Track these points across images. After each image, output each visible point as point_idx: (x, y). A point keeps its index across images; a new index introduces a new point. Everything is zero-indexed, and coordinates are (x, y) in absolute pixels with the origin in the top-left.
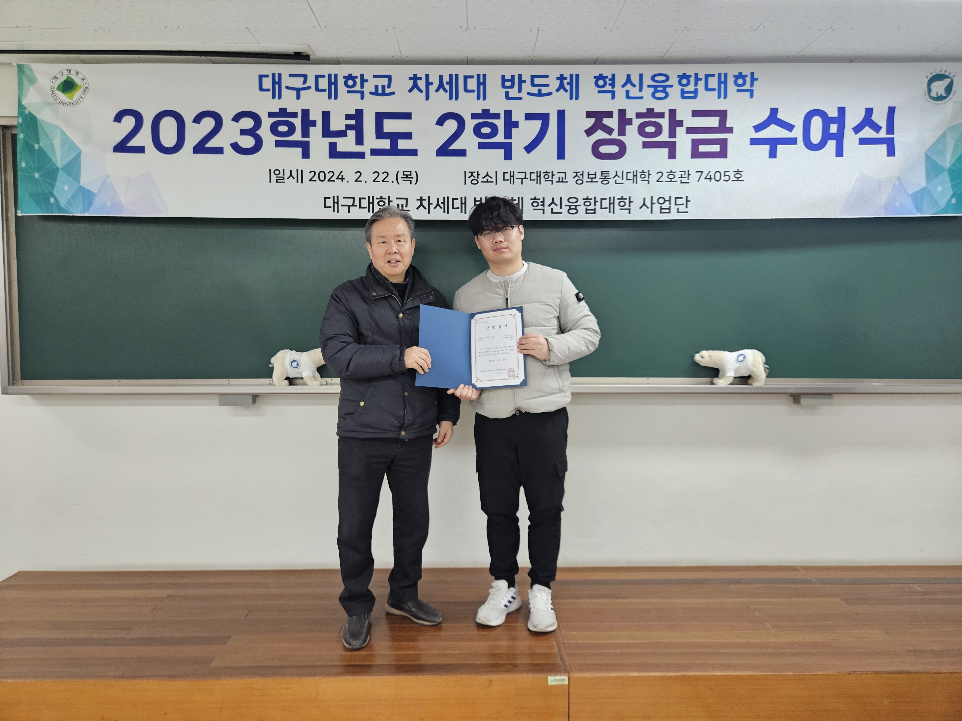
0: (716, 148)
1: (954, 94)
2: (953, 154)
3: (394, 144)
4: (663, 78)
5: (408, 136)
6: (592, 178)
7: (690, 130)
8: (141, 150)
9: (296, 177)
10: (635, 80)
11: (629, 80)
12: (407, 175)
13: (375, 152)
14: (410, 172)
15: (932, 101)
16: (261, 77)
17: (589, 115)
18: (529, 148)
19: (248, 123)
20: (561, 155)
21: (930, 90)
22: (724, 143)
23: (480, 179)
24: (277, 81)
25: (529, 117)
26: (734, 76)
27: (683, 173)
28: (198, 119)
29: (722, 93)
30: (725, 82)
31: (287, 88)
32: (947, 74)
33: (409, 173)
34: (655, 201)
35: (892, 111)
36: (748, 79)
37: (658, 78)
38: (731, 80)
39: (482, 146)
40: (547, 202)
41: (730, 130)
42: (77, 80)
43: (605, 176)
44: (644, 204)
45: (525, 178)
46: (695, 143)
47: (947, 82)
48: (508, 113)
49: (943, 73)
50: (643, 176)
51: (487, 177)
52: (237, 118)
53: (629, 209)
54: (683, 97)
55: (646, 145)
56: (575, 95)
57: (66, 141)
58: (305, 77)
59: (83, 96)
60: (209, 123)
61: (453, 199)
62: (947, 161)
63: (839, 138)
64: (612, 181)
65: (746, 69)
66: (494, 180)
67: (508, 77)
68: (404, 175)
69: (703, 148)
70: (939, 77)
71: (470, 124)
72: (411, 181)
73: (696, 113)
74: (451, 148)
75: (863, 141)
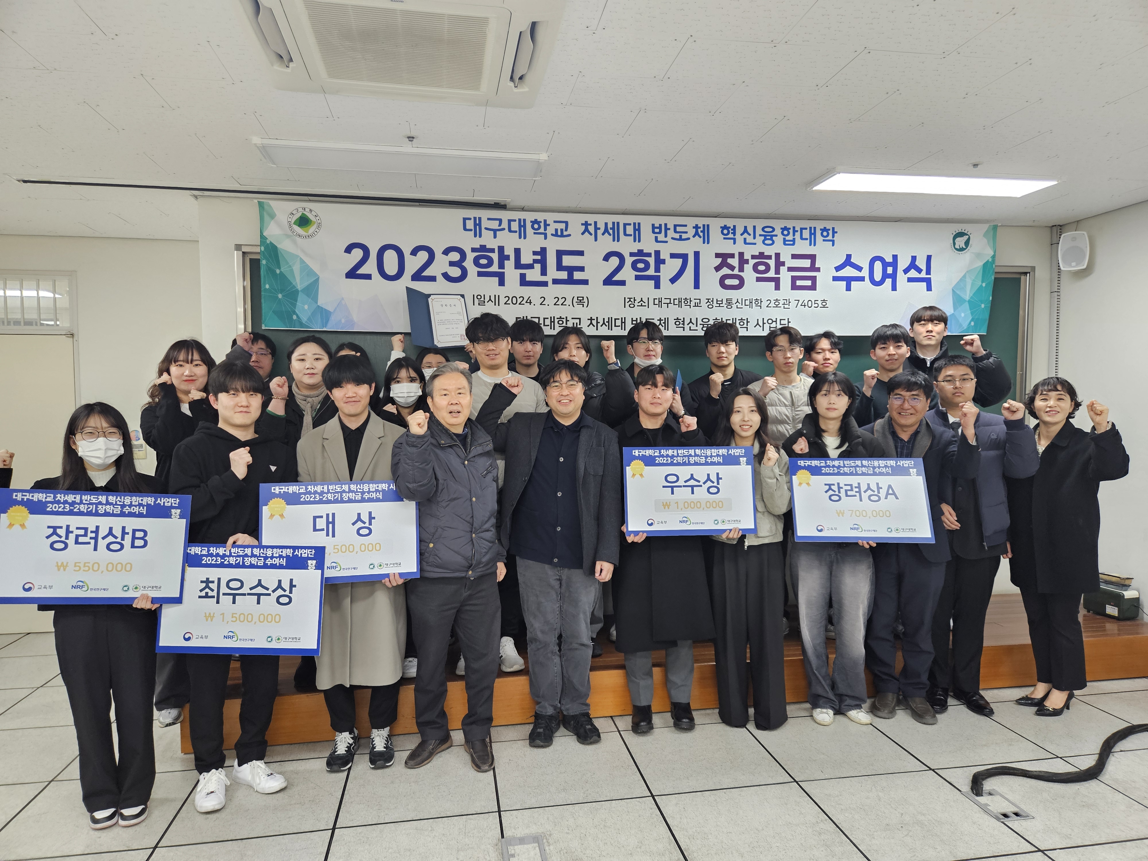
0: (809, 283)
1: (971, 246)
2: (970, 291)
3: (570, 275)
4: (771, 230)
5: (581, 269)
6: (719, 303)
7: (790, 269)
8: (368, 277)
9: (493, 301)
10: (750, 230)
11: (746, 231)
12: (580, 300)
13: (556, 282)
14: (583, 297)
15: (956, 251)
16: (465, 220)
17: (717, 255)
18: (673, 280)
19: (455, 256)
20: (697, 286)
21: (954, 244)
22: (814, 279)
23: (636, 304)
24: (478, 223)
25: (673, 256)
26: (821, 229)
27: (785, 301)
28: (414, 252)
29: (813, 242)
30: (815, 234)
31: (486, 229)
32: (966, 232)
33: (582, 299)
34: (765, 321)
35: (929, 258)
36: (831, 232)
37: (766, 229)
38: (818, 233)
39: (637, 278)
40: (686, 322)
41: (818, 270)
42: (311, 216)
43: (729, 302)
44: (758, 324)
45: (670, 303)
46: (794, 279)
47: (966, 238)
48: (657, 253)
49: (963, 231)
50: (757, 303)
51: (642, 302)
52: (446, 252)
53: (747, 328)
54: (785, 244)
55: (759, 280)
56: (706, 240)
57: (305, 267)
58: (500, 221)
59: (318, 231)
60: (423, 256)
61: (615, 319)
62: (967, 295)
63: (894, 276)
64: (734, 306)
65: (829, 225)
66: (646, 304)
67: (657, 225)
68: (578, 300)
69: (799, 283)
70: (961, 234)
71: (629, 261)
72: (583, 305)
73: (794, 257)
74: (614, 279)
75: (910, 280)
